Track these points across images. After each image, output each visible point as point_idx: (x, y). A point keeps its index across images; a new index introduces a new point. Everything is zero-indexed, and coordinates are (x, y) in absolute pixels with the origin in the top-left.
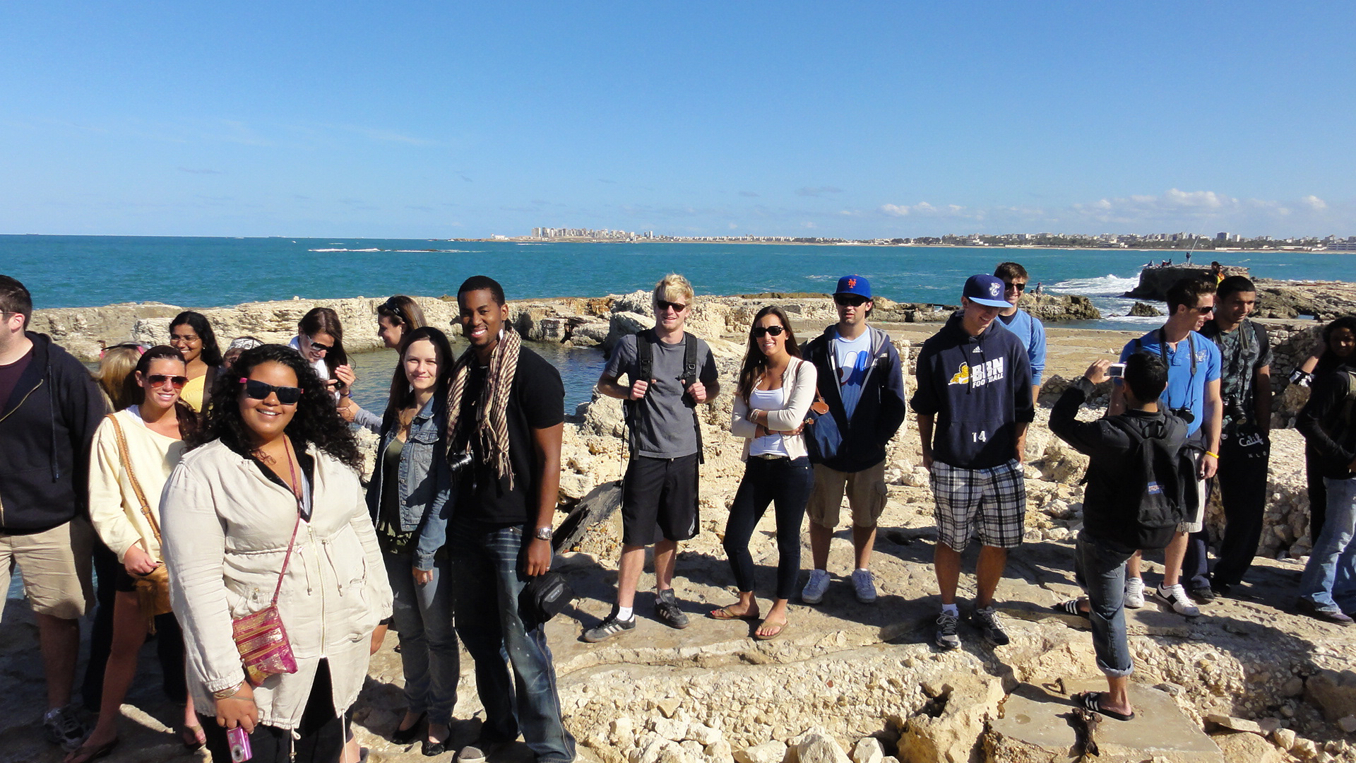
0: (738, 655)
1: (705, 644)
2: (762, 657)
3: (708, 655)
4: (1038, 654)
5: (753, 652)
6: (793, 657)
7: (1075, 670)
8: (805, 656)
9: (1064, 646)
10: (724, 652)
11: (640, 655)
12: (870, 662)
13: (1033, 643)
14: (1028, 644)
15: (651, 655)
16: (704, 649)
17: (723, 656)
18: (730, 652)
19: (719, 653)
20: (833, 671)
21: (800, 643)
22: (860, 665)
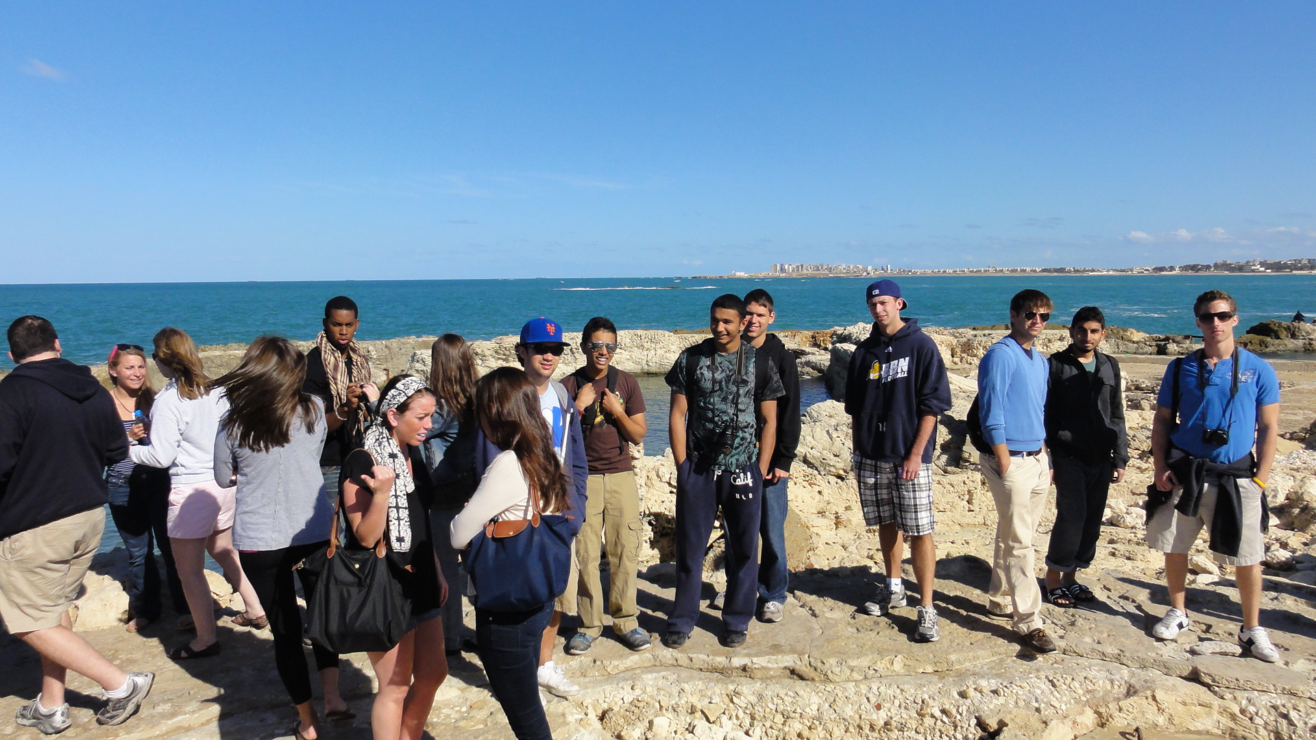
0: (789, 669)
1: (757, 655)
2: (812, 674)
3: (756, 666)
4: (1119, 700)
5: (804, 669)
6: (843, 677)
7: (1161, 720)
8: (856, 676)
9: (1149, 693)
10: (776, 666)
11: (694, 660)
12: (925, 689)
13: (1116, 687)
14: (1109, 688)
15: (704, 661)
16: (755, 660)
17: (773, 668)
18: (782, 665)
19: (770, 665)
20: (883, 694)
21: (853, 663)
22: (913, 691)
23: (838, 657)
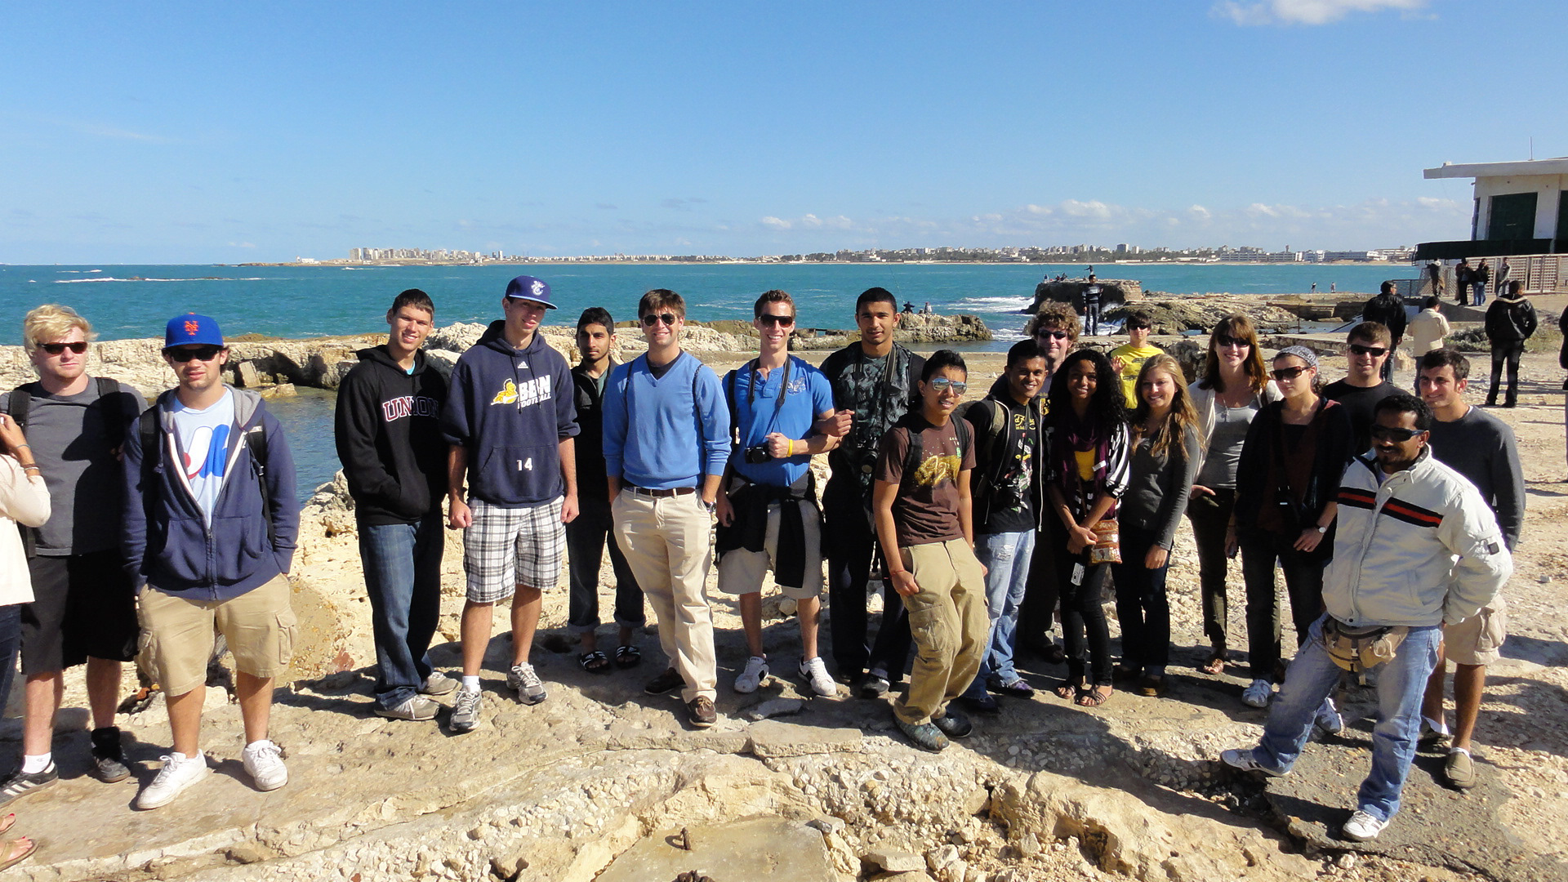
0: (223, 852)
1: (172, 842)
2: (258, 850)
3: (167, 860)
4: (665, 797)
5: (249, 846)
6: (307, 847)
7: (712, 813)
8: (326, 840)
9: (698, 783)
10: (202, 851)
11: (63, 872)
12: (423, 838)
13: (663, 782)
14: (655, 784)
15: (81, 869)
16: (167, 850)
17: (198, 857)
18: (214, 848)
19: (193, 853)
20: (363, 859)
21: (321, 824)
22: (406, 845)
23: (300, 818)
